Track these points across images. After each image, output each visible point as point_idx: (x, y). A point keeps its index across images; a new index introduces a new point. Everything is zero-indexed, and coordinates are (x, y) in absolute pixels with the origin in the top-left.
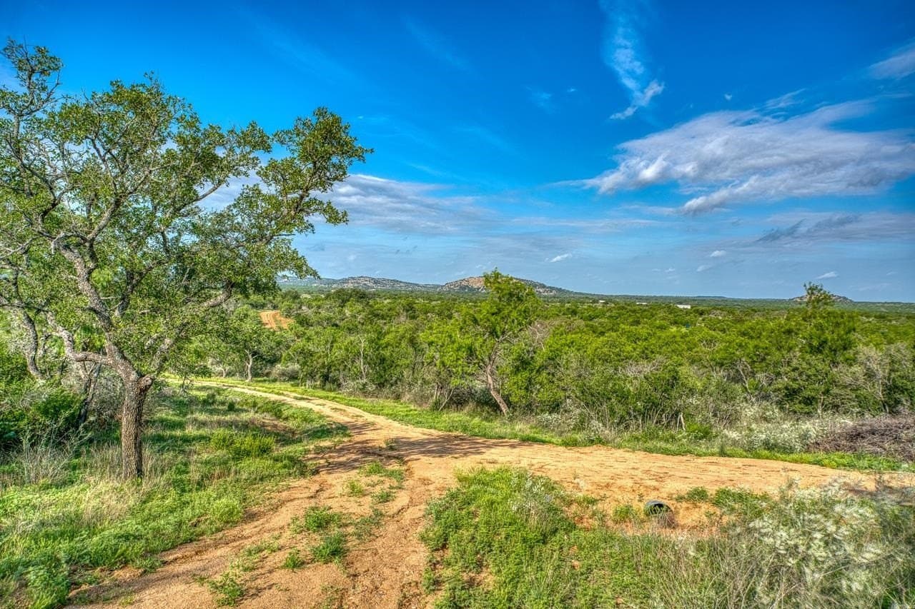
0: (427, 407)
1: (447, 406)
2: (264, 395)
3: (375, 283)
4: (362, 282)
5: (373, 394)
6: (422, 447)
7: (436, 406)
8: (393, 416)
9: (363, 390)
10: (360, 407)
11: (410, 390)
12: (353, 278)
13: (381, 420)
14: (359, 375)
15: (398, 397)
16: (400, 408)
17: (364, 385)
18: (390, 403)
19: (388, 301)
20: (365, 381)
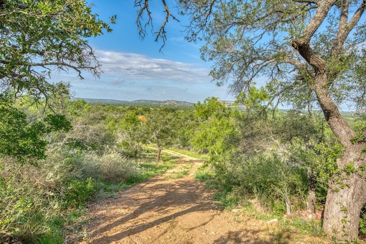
0: (197, 153)
1: (203, 153)
2: (152, 148)
3: (177, 103)
4: (172, 102)
5: (182, 149)
6: (196, 161)
7: (200, 153)
8: (189, 155)
9: (179, 147)
10: (180, 152)
11: (192, 148)
12: (169, 101)
13: (186, 156)
14: (178, 143)
15: (189, 150)
16: (190, 153)
17: (179, 146)
18: (187, 151)
19: (183, 111)
20: (179, 145)
